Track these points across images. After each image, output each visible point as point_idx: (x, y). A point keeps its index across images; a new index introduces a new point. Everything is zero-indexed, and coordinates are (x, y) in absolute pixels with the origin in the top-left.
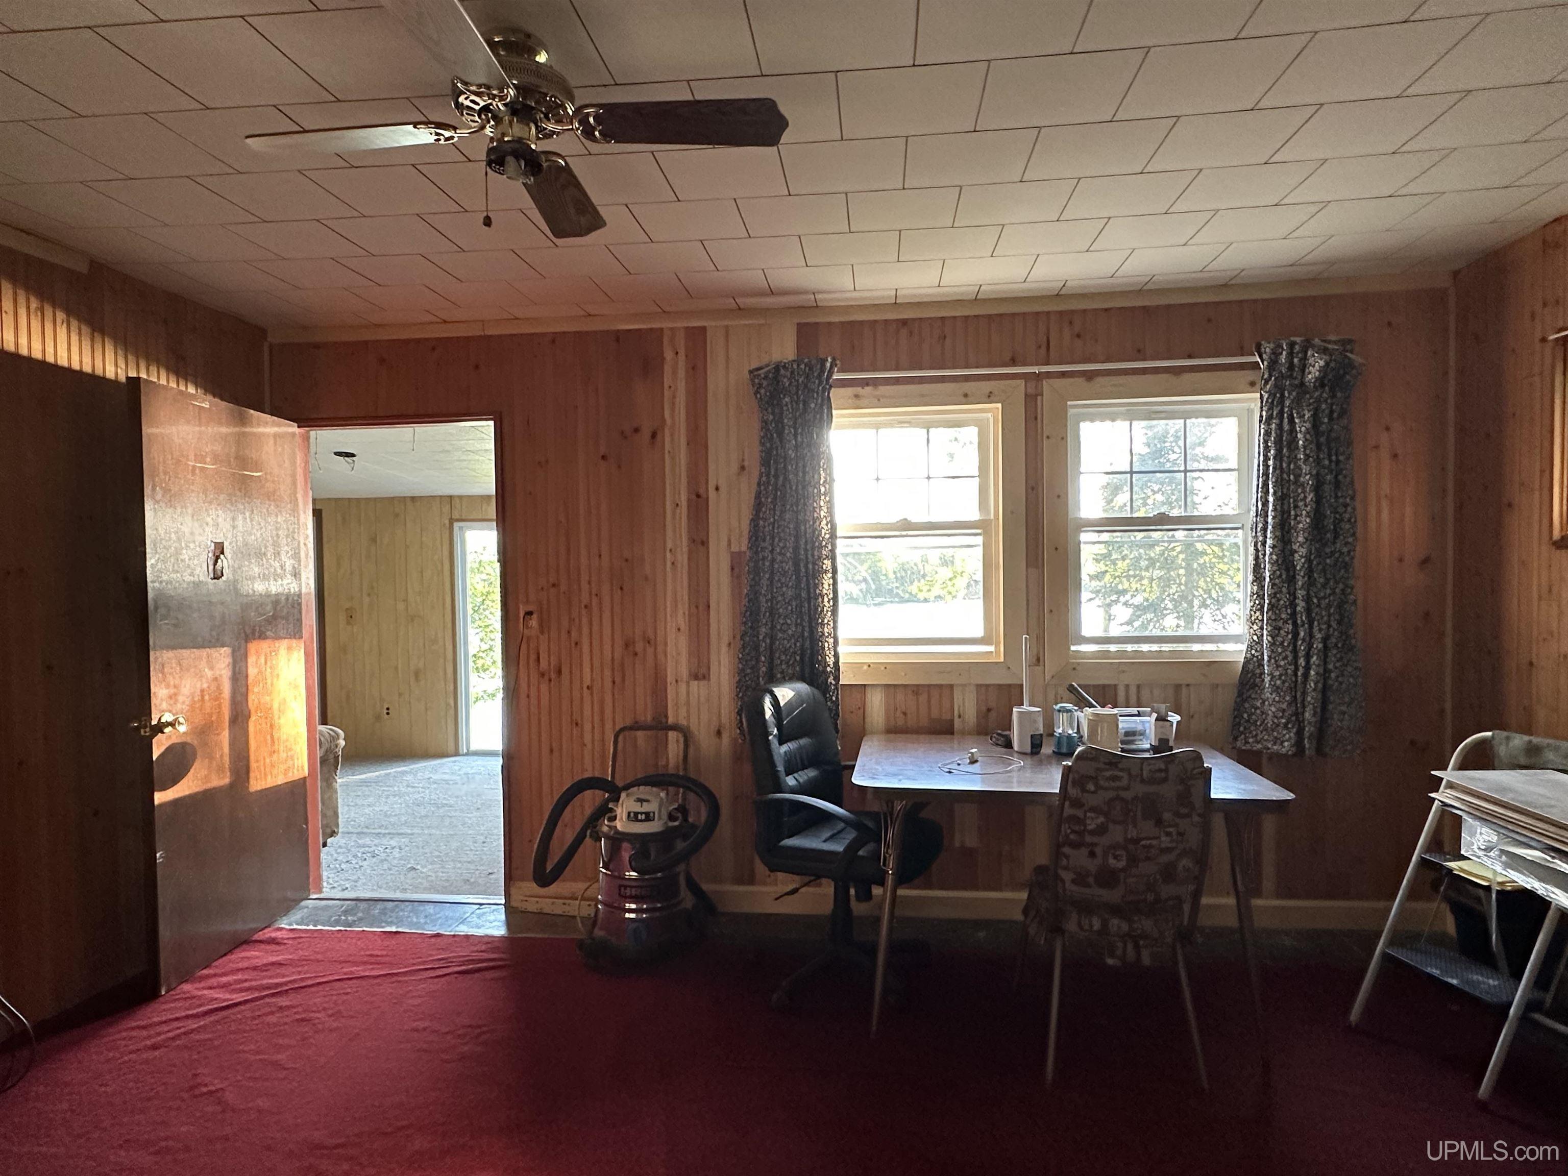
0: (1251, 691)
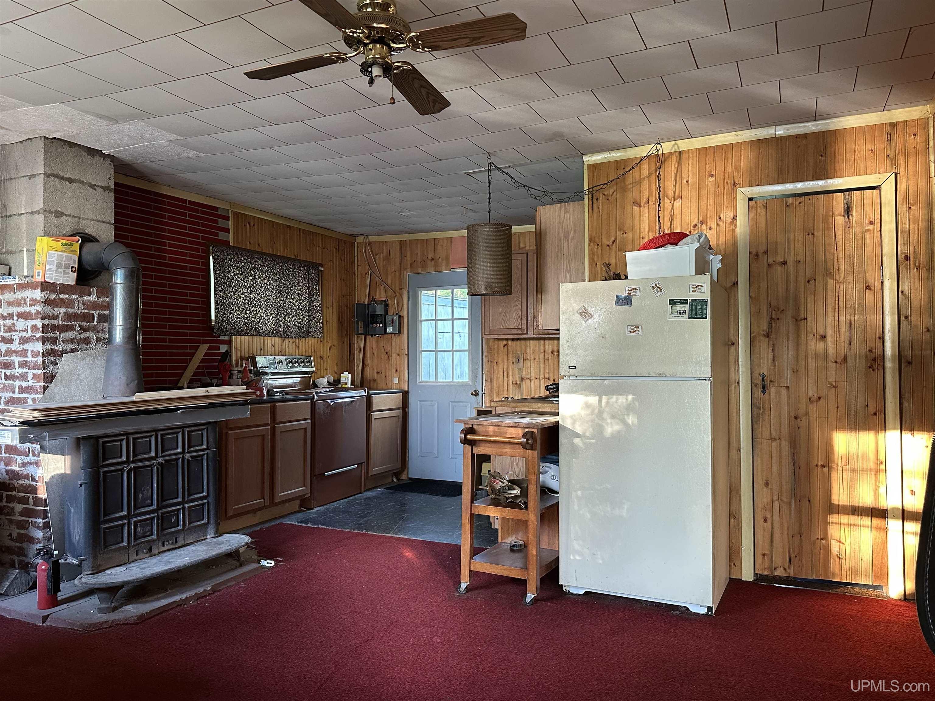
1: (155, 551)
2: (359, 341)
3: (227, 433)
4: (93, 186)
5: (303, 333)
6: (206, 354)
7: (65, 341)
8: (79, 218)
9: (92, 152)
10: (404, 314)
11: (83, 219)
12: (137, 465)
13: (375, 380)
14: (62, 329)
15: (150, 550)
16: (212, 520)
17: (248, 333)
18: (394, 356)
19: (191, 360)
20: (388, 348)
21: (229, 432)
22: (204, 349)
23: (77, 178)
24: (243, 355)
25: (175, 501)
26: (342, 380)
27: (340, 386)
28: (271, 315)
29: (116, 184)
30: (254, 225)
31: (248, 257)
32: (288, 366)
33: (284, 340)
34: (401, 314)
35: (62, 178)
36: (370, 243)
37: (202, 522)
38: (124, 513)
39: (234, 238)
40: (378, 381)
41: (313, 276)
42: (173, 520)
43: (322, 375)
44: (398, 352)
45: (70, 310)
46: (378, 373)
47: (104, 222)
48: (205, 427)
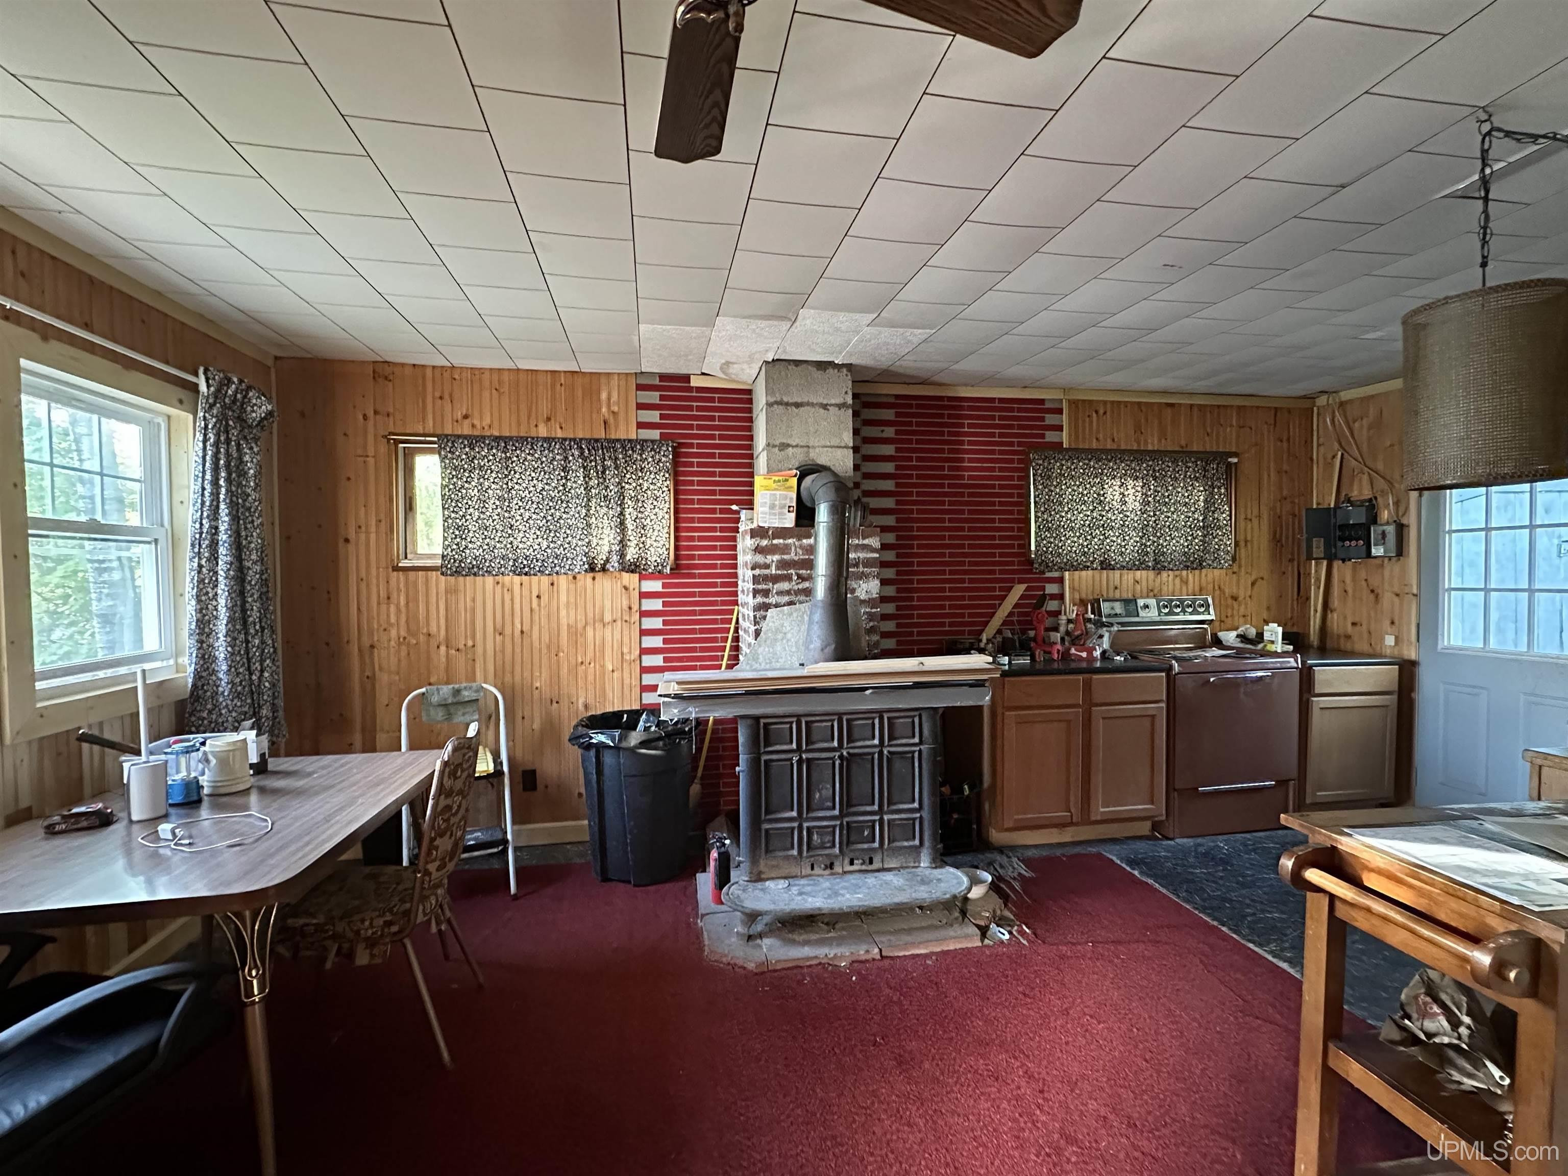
0: (196, 704)
1: (838, 869)
2: (1317, 571)
3: (1003, 714)
4: (825, 407)
5: (1192, 562)
6: (1022, 597)
7: (780, 593)
8: (808, 447)
9: (822, 366)
10: (1411, 520)
11: (814, 447)
12: (810, 755)
13: (1348, 637)
14: (776, 579)
15: (831, 866)
16: (927, 843)
17: (1088, 567)
18: (1387, 598)
19: (1000, 605)
20: (1375, 582)
21: (1007, 713)
22: (1019, 590)
23: (805, 400)
24: (1084, 596)
25: (869, 808)
26: (1267, 636)
27: (1260, 646)
28: (1131, 538)
29: (855, 396)
30: (1105, 413)
31: (1090, 460)
32: (1160, 612)
33: (1159, 573)
34: (1404, 521)
35: (787, 404)
36: (1342, 404)
37: (911, 843)
38: (794, 814)
39: (1070, 436)
40: (1355, 638)
41: (1214, 475)
42: (866, 833)
43: (1236, 624)
44: (1396, 590)
45: (786, 557)
46: (1354, 624)
47: (840, 447)
48: (916, 713)
